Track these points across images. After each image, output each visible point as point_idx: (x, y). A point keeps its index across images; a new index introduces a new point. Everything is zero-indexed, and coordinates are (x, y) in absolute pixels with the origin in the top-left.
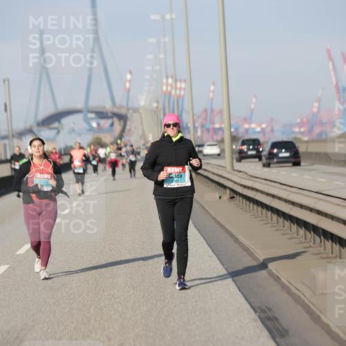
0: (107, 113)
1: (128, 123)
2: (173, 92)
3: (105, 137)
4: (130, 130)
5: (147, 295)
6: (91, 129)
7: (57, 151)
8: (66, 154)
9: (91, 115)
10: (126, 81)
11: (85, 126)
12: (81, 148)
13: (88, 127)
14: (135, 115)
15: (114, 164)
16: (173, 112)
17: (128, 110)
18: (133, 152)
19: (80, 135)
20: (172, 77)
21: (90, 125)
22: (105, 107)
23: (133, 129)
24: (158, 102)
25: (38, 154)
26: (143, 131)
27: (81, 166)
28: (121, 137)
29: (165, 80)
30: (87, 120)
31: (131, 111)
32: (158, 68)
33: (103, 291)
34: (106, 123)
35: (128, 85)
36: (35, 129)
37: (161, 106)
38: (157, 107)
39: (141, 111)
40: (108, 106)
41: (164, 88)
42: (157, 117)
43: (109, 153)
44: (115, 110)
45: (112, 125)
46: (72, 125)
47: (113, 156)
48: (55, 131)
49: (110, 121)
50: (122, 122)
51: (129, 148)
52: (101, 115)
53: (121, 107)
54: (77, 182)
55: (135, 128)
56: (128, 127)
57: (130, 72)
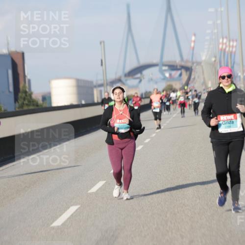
0: (177, 66)
1: (193, 73)
2: (227, 49)
3: (176, 85)
4: (194, 78)
5: (210, 203)
6: (165, 78)
8: (146, 98)
9: (164, 68)
10: (191, 41)
11: (160, 76)
12: (158, 93)
13: (162, 77)
14: (197, 67)
17: (193, 63)
18: (197, 96)
19: (156, 83)
20: (226, 38)
21: (164, 75)
22: (176, 62)
23: (196, 78)
24: (215, 57)
25: (119, 100)
26: (204, 79)
27: (158, 107)
28: (187, 84)
29: (221, 41)
30: (162, 72)
31: (195, 65)
32: (216, 31)
33: (177, 200)
34: (176, 74)
35: (192, 45)
36: (123, 79)
37: (218, 61)
38: (215, 61)
39: (202, 64)
40: (177, 61)
41: (221, 46)
42: (215, 69)
43: (179, 96)
44: (183, 64)
45: (181, 75)
46: (151, 76)
47: (182, 99)
48: (138, 81)
49: (179, 72)
50: (188, 73)
52: (173, 67)
53: (187, 61)
54: (156, 119)
55: (198, 77)
56: (192, 77)
57: (195, 35)
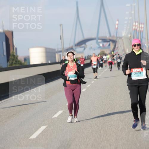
0: (107, 40)
1: (117, 44)
2: (138, 29)
3: (106, 51)
6: (100, 47)
7: (84, 57)
8: (88, 59)
9: (99, 41)
10: (116, 24)
13: (98, 46)
14: (120, 40)
15: (111, 64)
16: (138, 38)
17: (117, 38)
18: (119, 58)
19: (94, 50)
20: (137, 22)
21: (99, 45)
22: (106, 37)
23: (119, 47)
24: (131, 34)
25: (71, 60)
26: (124, 47)
28: (113, 50)
29: (134, 24)
30: (98, 43)
31: (118, 39)
32: (131, 18)
33: (107, 123)
34: (107, 44)
35: (117, 26)
36: (74, 48)
37: (132, 36)
38: (131, 36)
39: (123, 38)
40: (108, 36)
41: (134, 27)
42: (131, 41)
43: (109, 58)
44: (111, 38)
45: (109, 45)
46: (91, 46)
47: (110, 60)
48: (83, 48)
50: (114, 44)
51: (117, 56)
52: (104, 40)
53: (113, 37)
55: (120, 46)
56: (117, 46)
57: (118, 20)
